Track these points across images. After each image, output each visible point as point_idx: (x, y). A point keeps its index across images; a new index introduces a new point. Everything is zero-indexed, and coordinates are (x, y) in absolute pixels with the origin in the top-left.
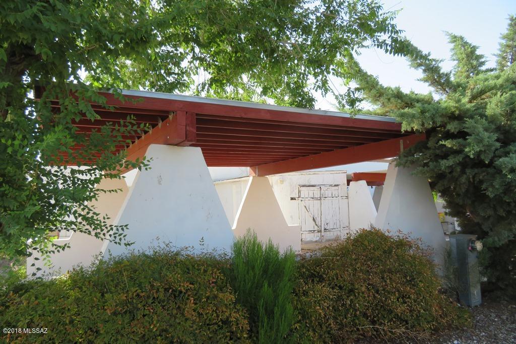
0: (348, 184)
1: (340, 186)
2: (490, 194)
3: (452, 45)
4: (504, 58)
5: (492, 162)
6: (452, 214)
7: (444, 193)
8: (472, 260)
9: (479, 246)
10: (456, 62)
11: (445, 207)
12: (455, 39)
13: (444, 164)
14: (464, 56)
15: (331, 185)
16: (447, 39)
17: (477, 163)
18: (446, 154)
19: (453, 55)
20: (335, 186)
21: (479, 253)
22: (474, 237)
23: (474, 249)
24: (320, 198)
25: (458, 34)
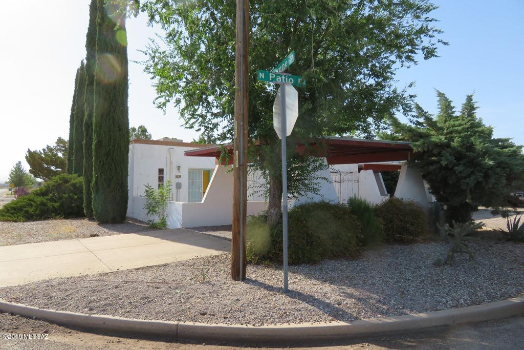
0: (359, 172)
1: (353, 174)
2: (450, 182)
3: (438, 98)
4: (464, 114)
5: (453, 168)
6: (433, 193)
7: (429, 182)
8: (441, 213)
9: (445, 207)
10: (440, 110)
11: (429, 189)
12: (441, 95)
13: (431, 168)
14: (445, 107)
15: (348, 173)
16: (436, 94)
17: (446, 168)
18: (433, 163)
19: (438, 105)
20: (350, 173)
21: (445, 211)
22: (443, 203)
23: (443, 209)
24: (340, 181)
25: (442, 92)
